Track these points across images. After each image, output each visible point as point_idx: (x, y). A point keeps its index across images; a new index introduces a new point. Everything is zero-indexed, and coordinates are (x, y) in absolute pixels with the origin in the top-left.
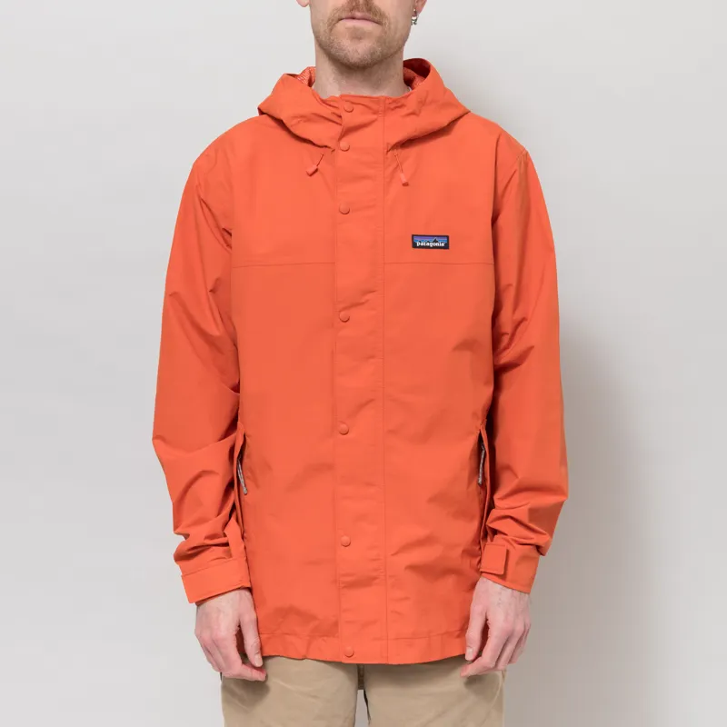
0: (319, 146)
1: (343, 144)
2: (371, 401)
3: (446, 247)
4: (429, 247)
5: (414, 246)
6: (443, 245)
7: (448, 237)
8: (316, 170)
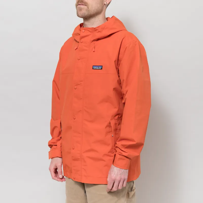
2: (81, 111)
3: (101, 69)
4: (97, 69)
5: (93, 69)
7: (102, 66)
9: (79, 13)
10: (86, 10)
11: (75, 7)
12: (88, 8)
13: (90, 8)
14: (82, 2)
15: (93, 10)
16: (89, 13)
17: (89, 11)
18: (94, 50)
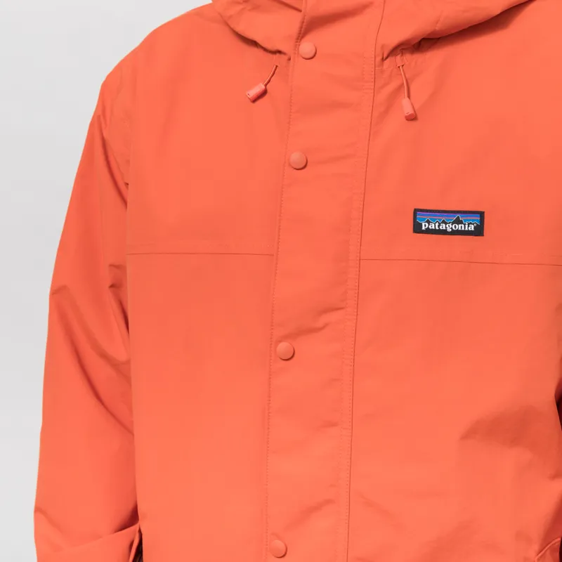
0: (265, 50)
1: (306, 47)
2: (328, 502)
3: (479, 231)
4: (444, 232)
5: (417, 229)
6: (472, 228)
7: (482, 214)
8: (264, 93)
18: (408, 110)
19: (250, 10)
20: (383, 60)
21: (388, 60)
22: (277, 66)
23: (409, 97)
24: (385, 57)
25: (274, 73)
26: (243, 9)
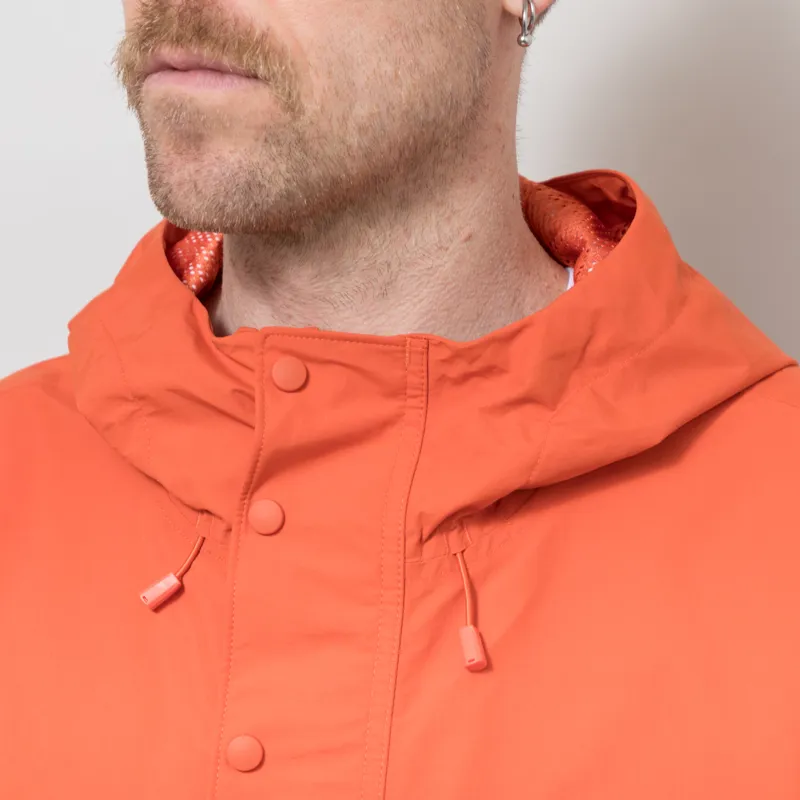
9: (173, 178)
10: (269, 136)
11: (122, 96)
12: (292, 107)
13: (311, 107)
14: (202, 33)
15: (362, 130)
16: (315, 173)
17: (300, 140)
18: (474, 654)
19: (151, 415)
20: (421, 542)
21: (433, 541)
22: (204, 539)
23: (475, 622)
24: (424, 537)
25: (198, 552)
26: (133, 413)
